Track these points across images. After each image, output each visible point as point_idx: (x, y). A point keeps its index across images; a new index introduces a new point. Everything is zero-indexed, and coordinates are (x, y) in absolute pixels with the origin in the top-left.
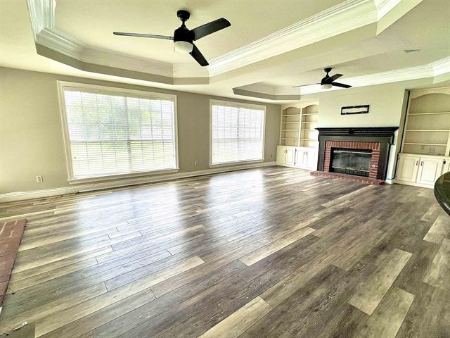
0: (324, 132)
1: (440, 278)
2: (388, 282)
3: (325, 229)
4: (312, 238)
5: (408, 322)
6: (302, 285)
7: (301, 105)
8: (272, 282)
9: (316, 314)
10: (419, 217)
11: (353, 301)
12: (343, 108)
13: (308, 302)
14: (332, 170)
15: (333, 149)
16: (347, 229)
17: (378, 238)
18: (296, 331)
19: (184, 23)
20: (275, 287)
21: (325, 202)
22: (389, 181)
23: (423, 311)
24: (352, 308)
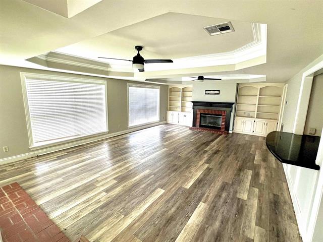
0: (195, 104)
1: (265, 180)
2: (248, 185)
3: (213, 163)
4: (209, 169)
5: (259, 200)
6: (216, 193)
7: (181, 87)
8: (203, 195)
9: (227, 204)
10: (249, 152)
11: (238, 196)
12: (206, 91)
13: (222, 200)
14: (201, 126)
15: (201, 114)
16: (222, 162)
17: (237, 165)
18: (223, 213)
19: (139, 52)
20: (205, 196)
21: (206, 147)
22: (230, 132)
23: (263, 194)
24: (239, 199)
